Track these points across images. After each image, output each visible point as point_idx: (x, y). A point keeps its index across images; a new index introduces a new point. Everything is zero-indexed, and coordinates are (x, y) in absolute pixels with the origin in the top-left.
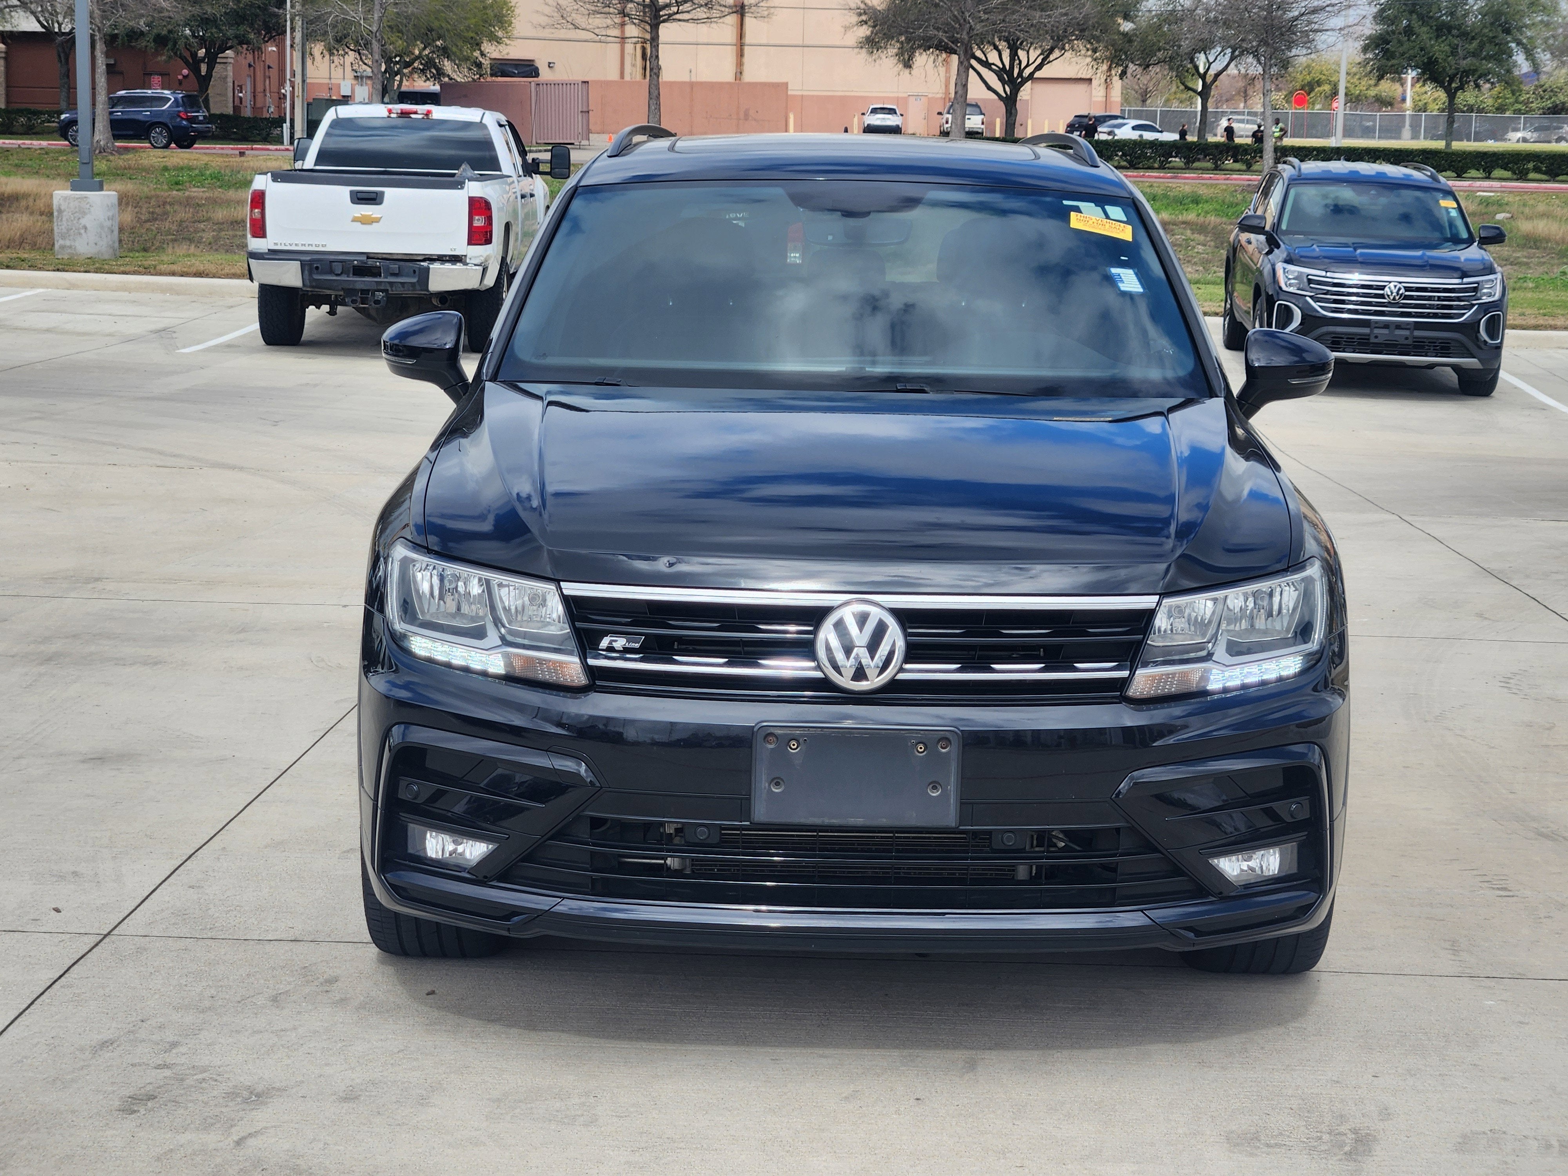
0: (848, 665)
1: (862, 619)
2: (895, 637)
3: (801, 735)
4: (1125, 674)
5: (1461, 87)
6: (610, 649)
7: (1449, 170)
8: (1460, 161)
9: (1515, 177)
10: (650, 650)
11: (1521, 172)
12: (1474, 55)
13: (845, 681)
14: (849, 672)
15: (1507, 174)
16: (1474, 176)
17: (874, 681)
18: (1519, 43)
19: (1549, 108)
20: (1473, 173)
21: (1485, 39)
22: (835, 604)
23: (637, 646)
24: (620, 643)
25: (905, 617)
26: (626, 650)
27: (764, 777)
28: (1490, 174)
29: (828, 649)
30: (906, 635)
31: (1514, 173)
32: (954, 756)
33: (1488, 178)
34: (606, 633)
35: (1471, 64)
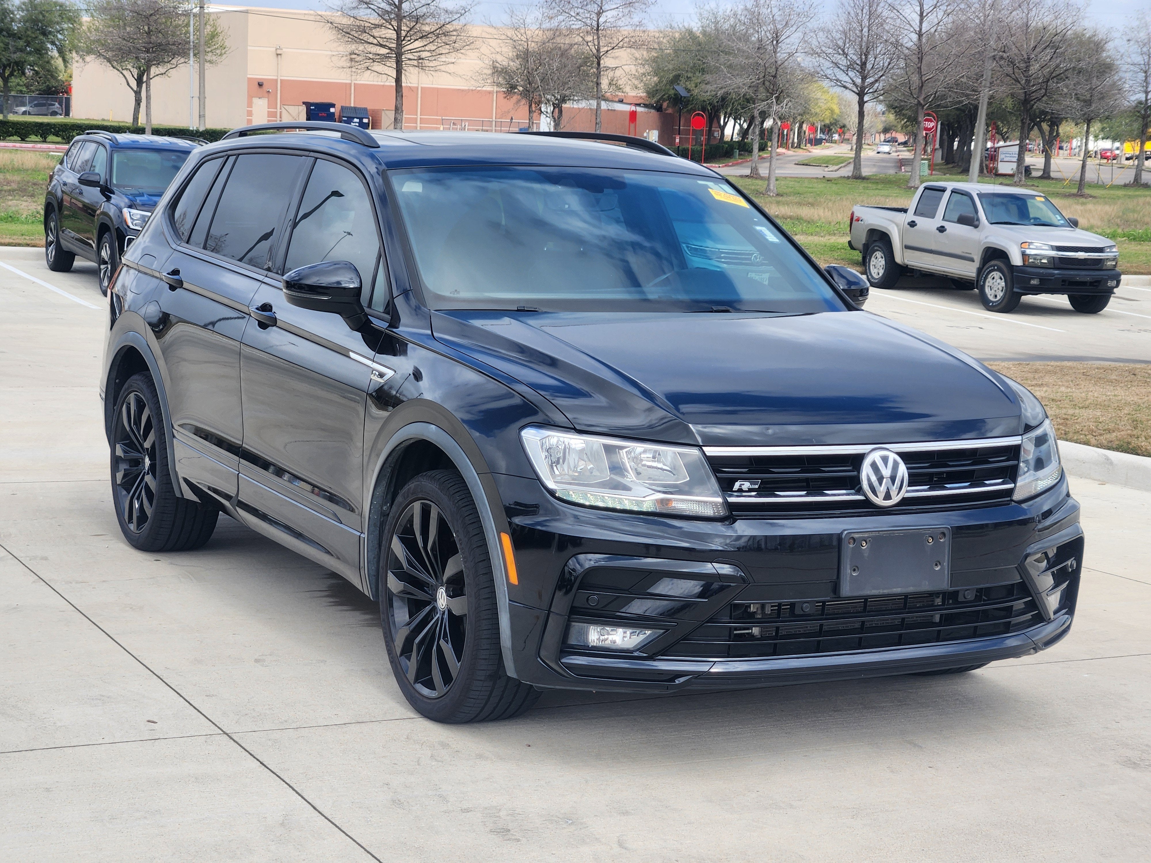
0: (882, 490)
1: (885, 459)
2: (903, 470)
3: (869, 537)
4: (1011, 486)
5: (11, 74)
6: (740, 490)
7: (16, 135)
8: (23, 129)
9: (64, 141)
10: (765, 489)
11: (68, 138)
12: (22, 50)
13: (879, 501)
14: (882, 495)
15: (59, 139)
16: (33, 140)
17: (896, 499)
18: (53, 43)
19: (44, 90)
20: (33, 138)
21: (29, 39)
22: (867, 451)
23: (757, 487)
24: (746, 485)
25: (906, 457)
26: (750, 490)
27: (848, 566)
28: (45, 139)
29: (869, 480)
30: (908, 468)
31: (63, 139)
32: (947, 543)
33: (45, 141)
34: (736, 480)
35: (20, 57)
